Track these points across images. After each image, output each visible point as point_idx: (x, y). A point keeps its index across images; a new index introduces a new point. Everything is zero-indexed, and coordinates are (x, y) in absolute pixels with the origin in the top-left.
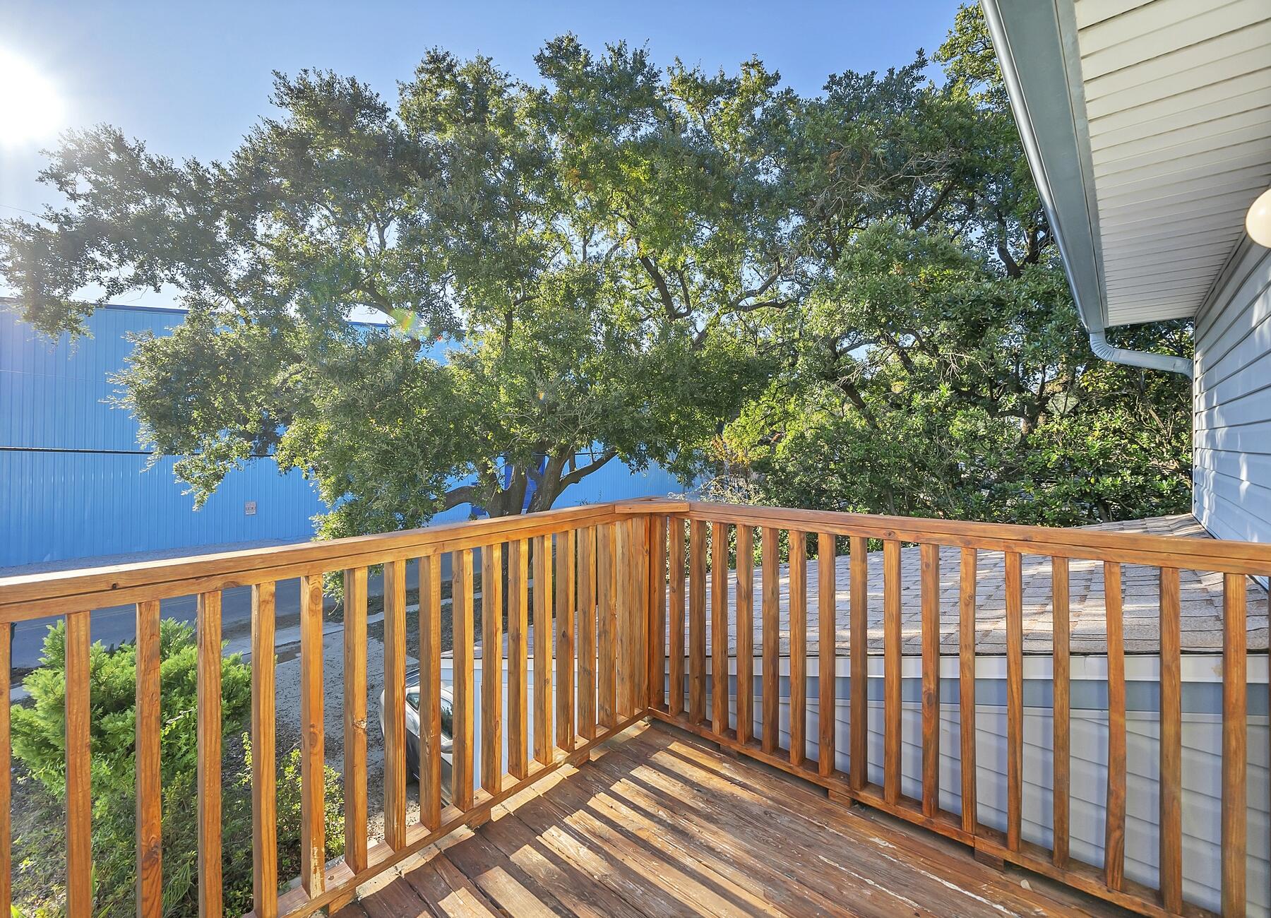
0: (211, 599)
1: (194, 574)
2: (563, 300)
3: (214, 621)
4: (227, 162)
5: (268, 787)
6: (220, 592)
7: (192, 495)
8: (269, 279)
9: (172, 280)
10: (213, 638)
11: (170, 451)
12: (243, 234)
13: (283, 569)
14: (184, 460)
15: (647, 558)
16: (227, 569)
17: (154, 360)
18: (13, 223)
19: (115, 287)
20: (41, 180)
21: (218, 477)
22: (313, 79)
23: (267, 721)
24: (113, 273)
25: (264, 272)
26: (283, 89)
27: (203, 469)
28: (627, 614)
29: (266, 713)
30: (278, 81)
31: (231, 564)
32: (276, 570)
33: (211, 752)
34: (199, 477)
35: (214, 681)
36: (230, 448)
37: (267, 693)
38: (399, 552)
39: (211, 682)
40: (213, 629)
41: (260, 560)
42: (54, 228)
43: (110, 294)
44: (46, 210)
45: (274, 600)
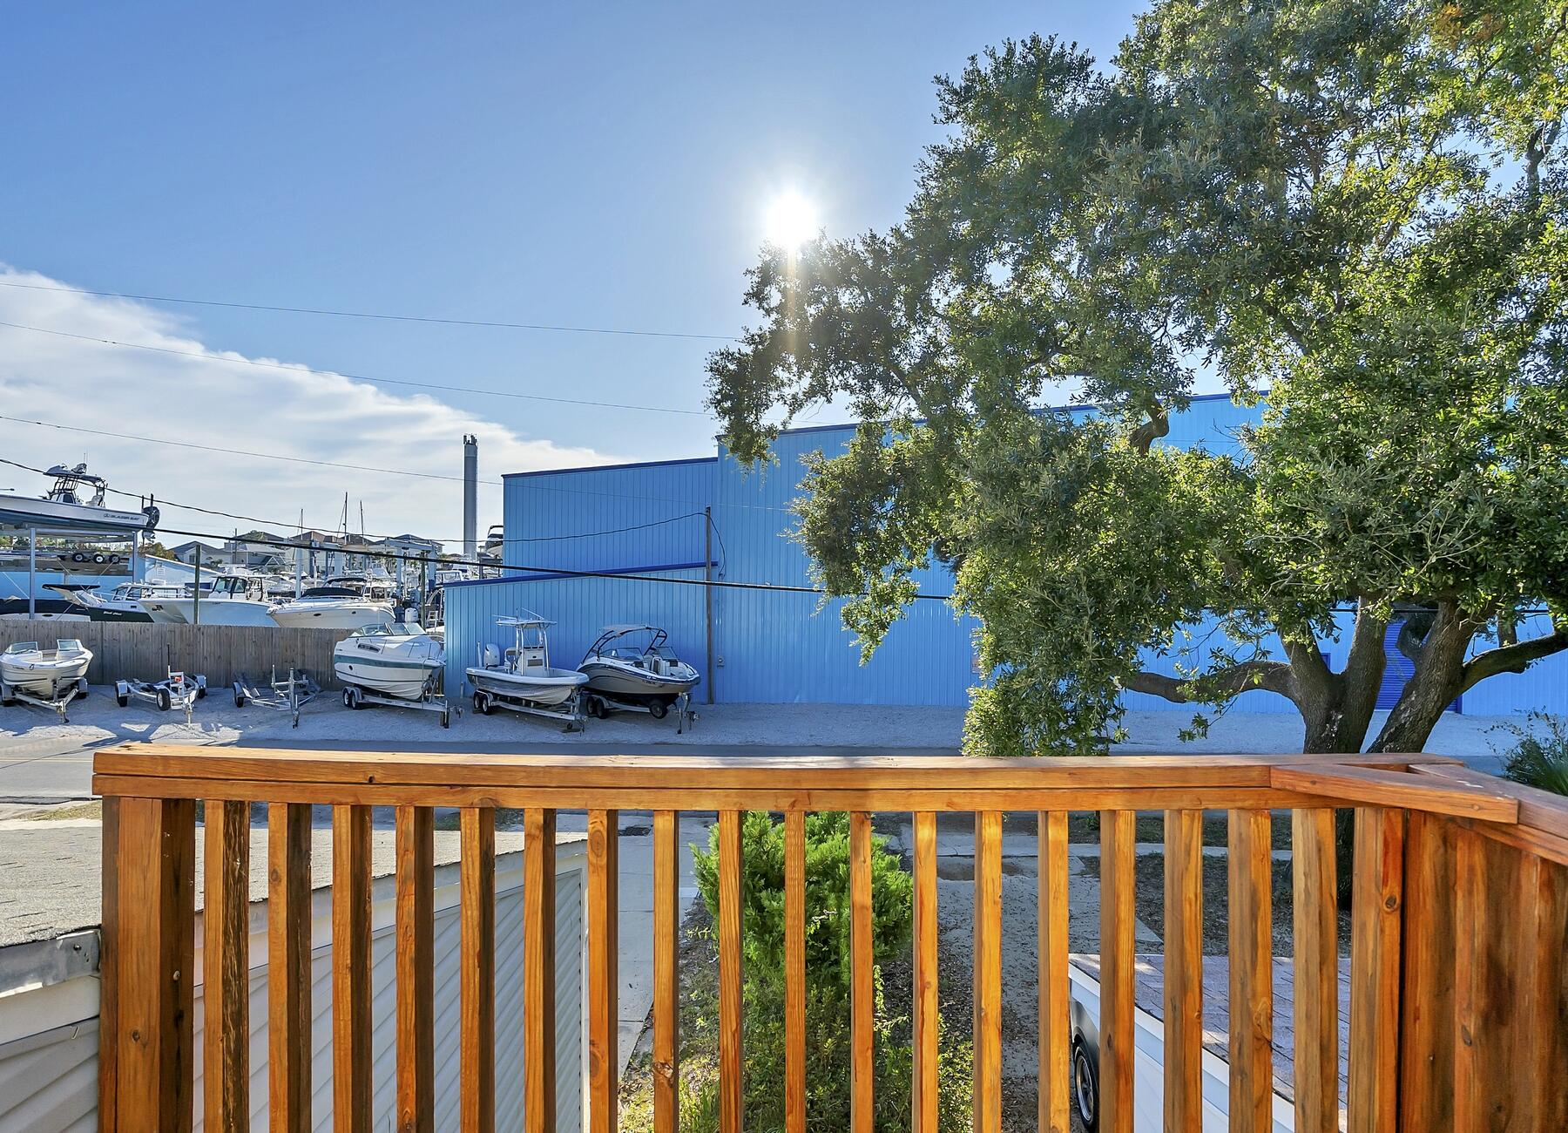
0: (468, 817)
1: (447, 779)
2: (1417, 292)
3: (471, 848)
4: (903, 220)
5: (533, 1108)
6: (477, 810)
7: (859, 646)
8: (943, 362)
9: (846, 387)
10: (470, 872)
11: (836, 592)
12: (919, 307)
13: (552, 793)
14: (849, 601)
15: (1393, 923)
16: (485, 780)
17: (823, 484)
18: (722, 354)
19: (796, 405)
20: (746, 302)
21: (883, 626)
22: (985, 66)
23: (533, 1010)
24: (795, 389)
25: (936, 354)
26: (948, 97)
27: (869, 616)
28: (1316, 1051)
29: (532, 999)
30: (942, 88)
31: (489, 773)
32: (544, 792)
33: (467, 1028)
34: (865, 625)
35: (470, 931)
36: (893, 588)
37: (533, 971)
38: (727, 796)
39: (467, 932)
40: (470, 859)
41: (524, 774)
42: (748, 350)
43: (792, 412)
44: (744, 333)
45: (541, 836)
